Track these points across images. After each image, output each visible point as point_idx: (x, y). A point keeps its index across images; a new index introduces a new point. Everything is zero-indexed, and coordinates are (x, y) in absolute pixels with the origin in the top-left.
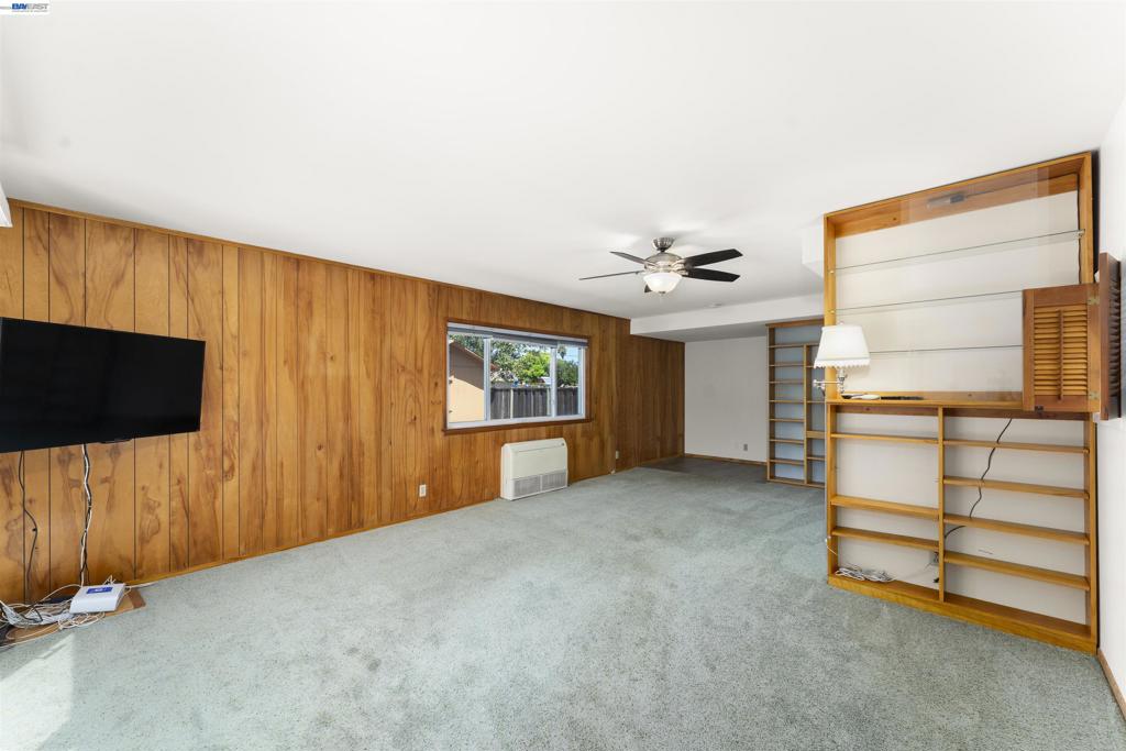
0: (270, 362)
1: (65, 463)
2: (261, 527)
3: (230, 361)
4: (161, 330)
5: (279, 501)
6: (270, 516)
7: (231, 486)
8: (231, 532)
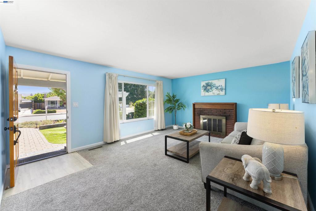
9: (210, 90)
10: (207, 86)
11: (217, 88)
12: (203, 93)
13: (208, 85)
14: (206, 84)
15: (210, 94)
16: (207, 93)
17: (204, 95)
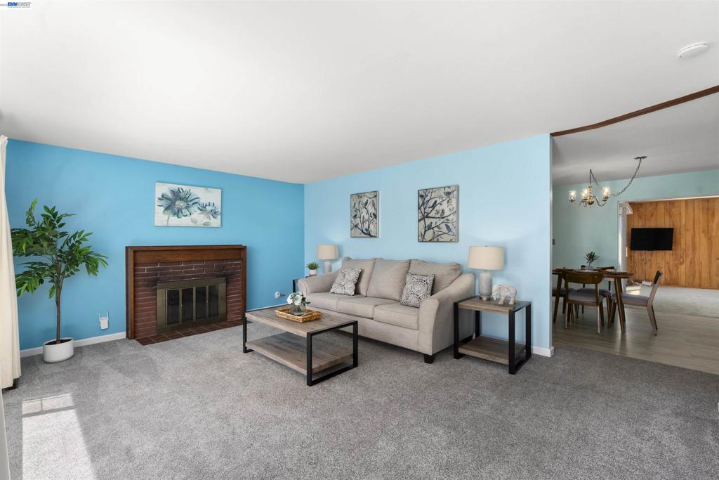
0: (697, 231)
1: (641, 255)
2: (694, 280)
3: (683, 232)
4: (663, 227)
5: (700, 274)
6: (697, 275)
7: (683, 268)
8: (683, 279)
9: (185, 212)
10: (176, 200)
11: (203, 208)
12: (161, 217)
13: (177, 195)
14: (173, 192)
15: (184, 221)
16: (176, 218)
17: (166, 222)
